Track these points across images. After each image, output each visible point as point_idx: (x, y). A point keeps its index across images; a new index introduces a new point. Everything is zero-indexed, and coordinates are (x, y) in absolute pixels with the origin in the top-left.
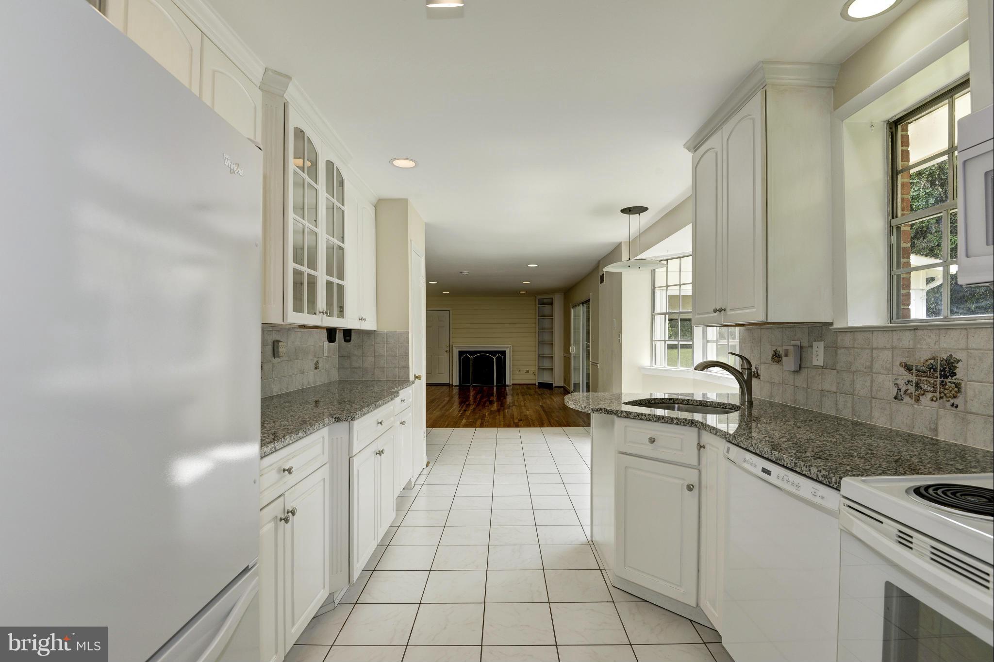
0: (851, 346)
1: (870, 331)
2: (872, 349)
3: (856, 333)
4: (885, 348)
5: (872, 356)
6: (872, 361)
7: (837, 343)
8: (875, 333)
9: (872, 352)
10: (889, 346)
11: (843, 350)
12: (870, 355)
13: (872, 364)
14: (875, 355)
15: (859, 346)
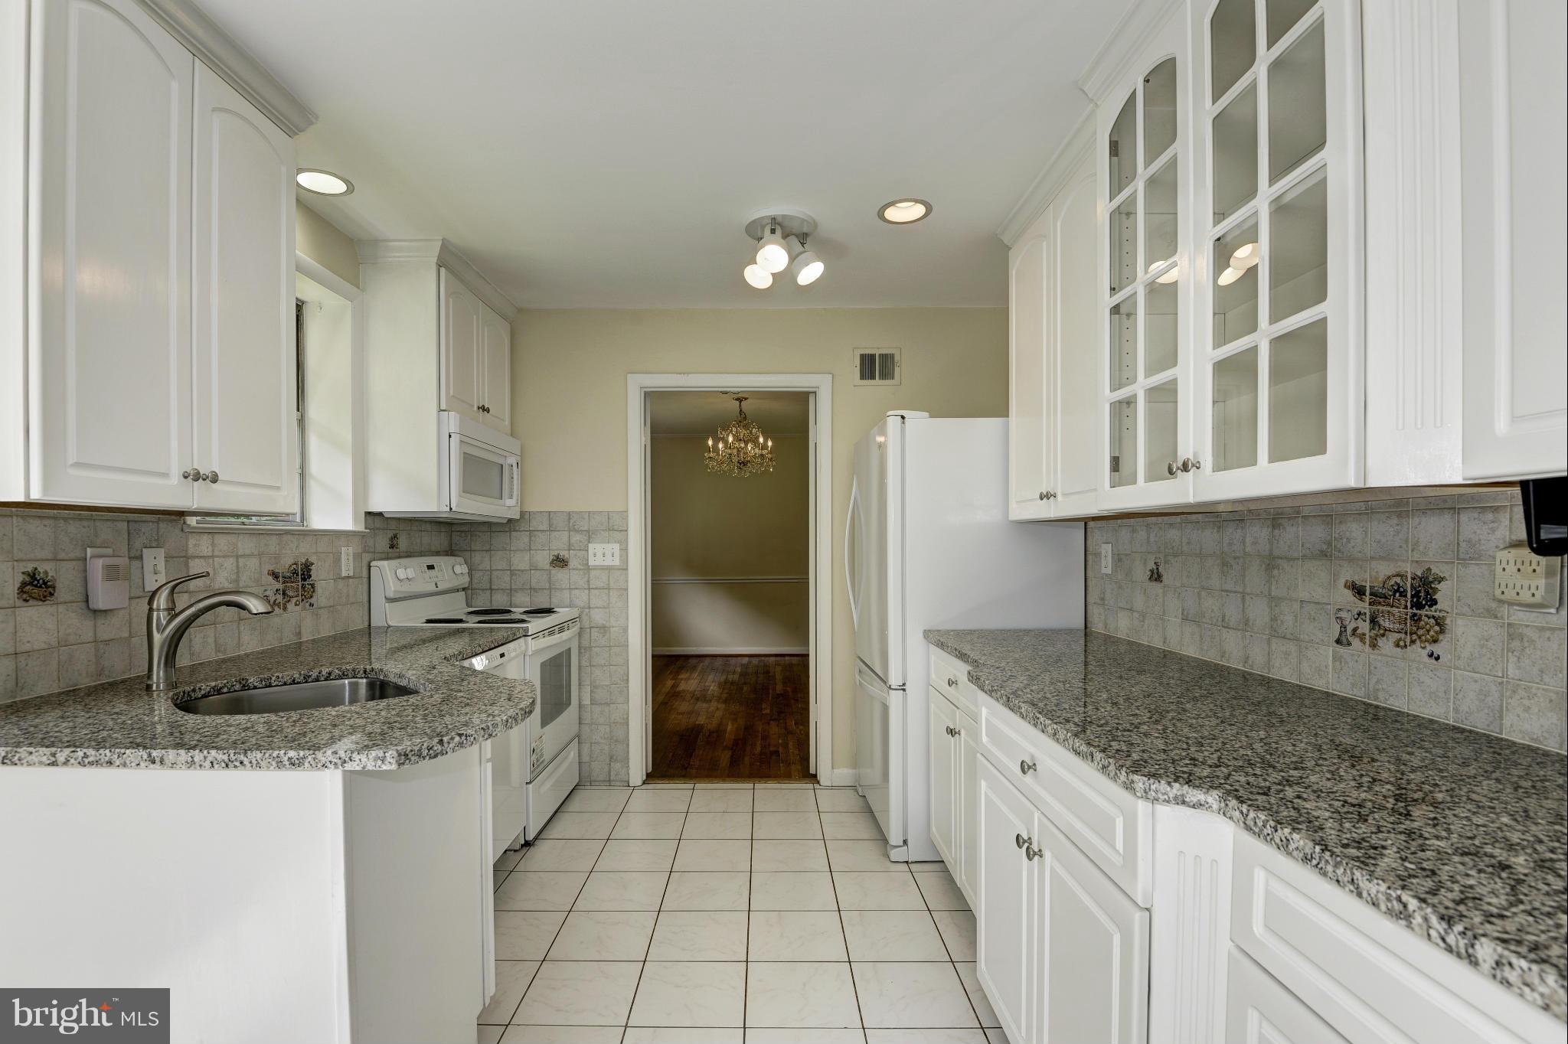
0: (210, 554)
1: (235, 533)
2: (237, 557)
3: (216, 536)
4: (252, 555)
5: (238, 566)
6: (238, 573)
7: (186, 551)
8: (241, 537)
9: (237, 562)
10: (256, 553)
11: (197, 561)
12: (235, 564)
13: (238, 577)
14: (241, 564)
15: (221, 554)
